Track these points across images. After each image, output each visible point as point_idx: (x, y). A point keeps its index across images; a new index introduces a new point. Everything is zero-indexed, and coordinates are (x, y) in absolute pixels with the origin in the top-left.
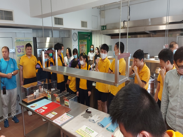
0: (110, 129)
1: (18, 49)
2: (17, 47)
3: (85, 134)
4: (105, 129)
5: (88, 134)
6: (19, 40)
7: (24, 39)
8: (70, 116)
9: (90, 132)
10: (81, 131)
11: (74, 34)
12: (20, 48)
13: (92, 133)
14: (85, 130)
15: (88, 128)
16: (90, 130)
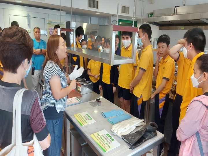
0: (111, 121)
1: (50, 31)
2: (49, 29)
3: (82, 119)
4: (106, 120)
5: (85, 119)
6: (52, 22)
7: (57, 22)
8: (79, 101)
9: (87, 118)
10: (80, 116)
11: (114, 21)
12: (52, 30)
13: (89, 120)
14: (84, 116)
15: (89, 114)
16: (89, 117)
